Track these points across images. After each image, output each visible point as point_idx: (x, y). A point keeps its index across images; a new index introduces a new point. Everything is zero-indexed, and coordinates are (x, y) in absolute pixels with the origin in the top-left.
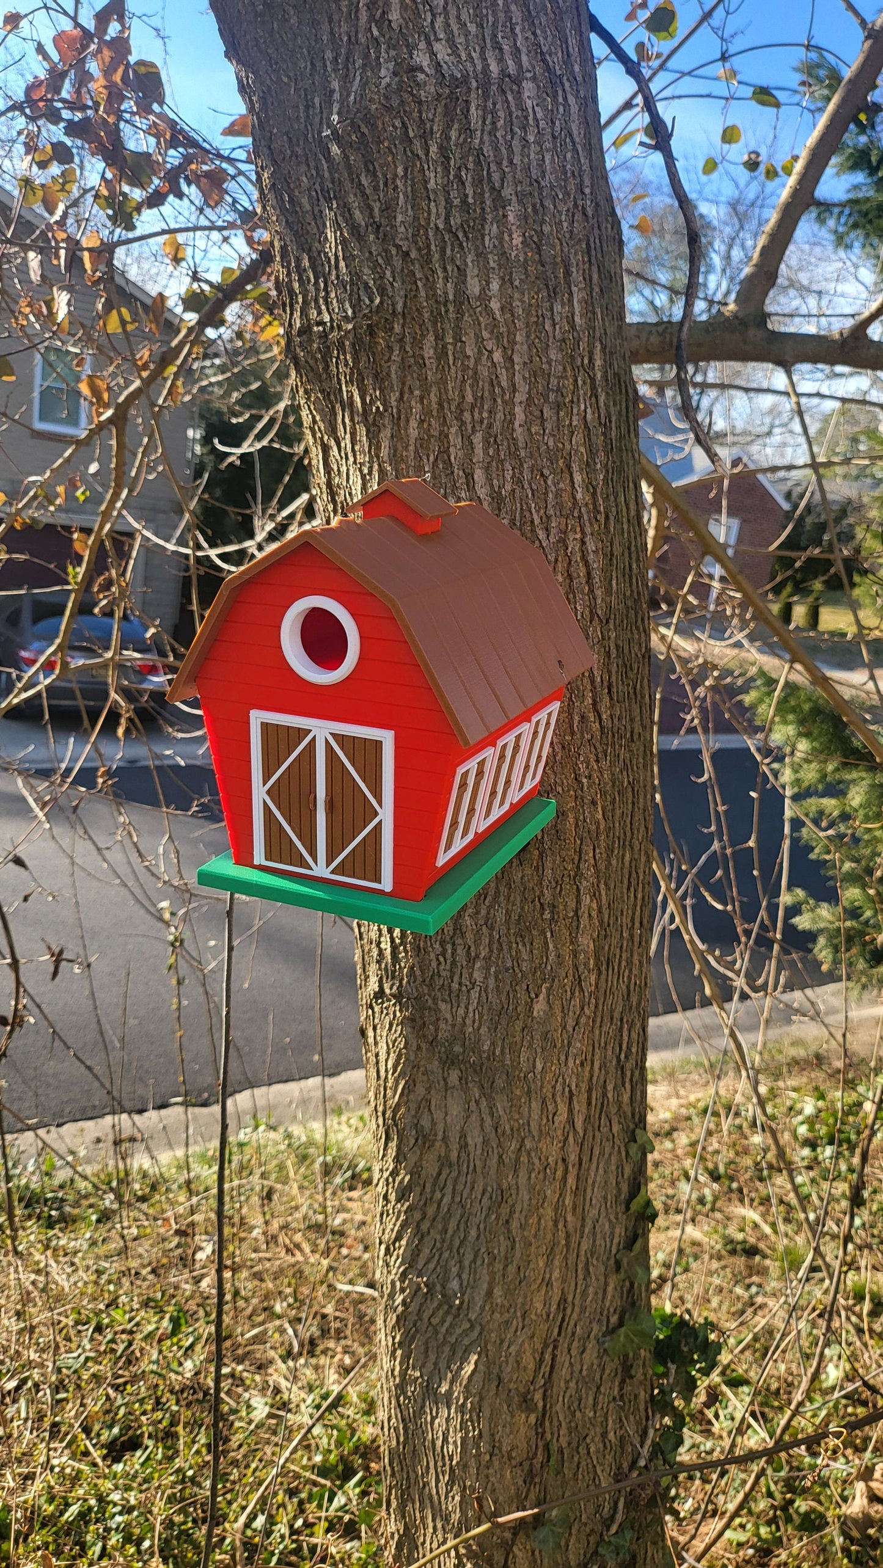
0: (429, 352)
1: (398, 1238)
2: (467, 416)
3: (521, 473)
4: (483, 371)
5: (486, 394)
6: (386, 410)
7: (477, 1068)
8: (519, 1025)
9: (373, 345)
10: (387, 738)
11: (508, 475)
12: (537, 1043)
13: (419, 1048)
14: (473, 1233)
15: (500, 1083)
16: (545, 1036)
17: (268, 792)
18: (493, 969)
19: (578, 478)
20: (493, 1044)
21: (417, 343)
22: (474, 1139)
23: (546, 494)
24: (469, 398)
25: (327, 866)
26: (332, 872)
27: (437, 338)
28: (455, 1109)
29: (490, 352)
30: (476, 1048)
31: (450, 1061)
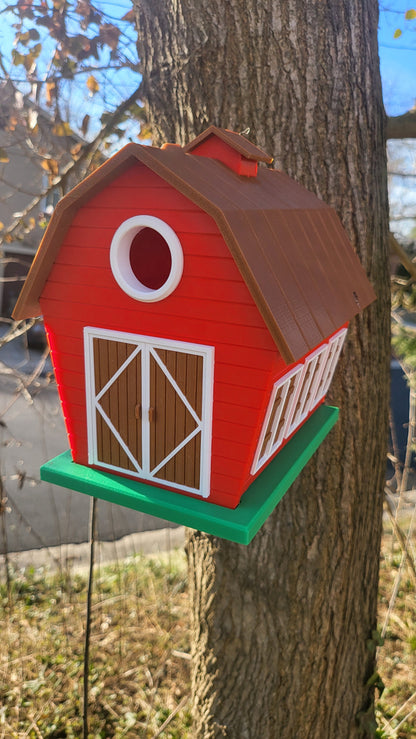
0: (243, 75)
1: (208, 696)
2: (270, 121)
3: (309, 163)
4: (283, 88)
5: (285, 104)
6: (210, 120)
7: (266, 592)
8: (296, 565)
9: (201, 74)
10: (207, 353)
11: (300, 164)
12: (310, 577)
13: (224, 574)
14: (260, 702)
15: (282, 603)
16: (315, 573)
17: (100, 401)
18: (278, 524)
19: (352, 166)
20: (278, 576)
21: (235, 69)
22: (262, 640)
23: (328, 178)
24: (272, 108)
25: (151, 470)
26: (155, 476)
27: (249, 64)
28: (249, 618)
29: (289, 73)
30: (265, 577)
31: (246, 585)
